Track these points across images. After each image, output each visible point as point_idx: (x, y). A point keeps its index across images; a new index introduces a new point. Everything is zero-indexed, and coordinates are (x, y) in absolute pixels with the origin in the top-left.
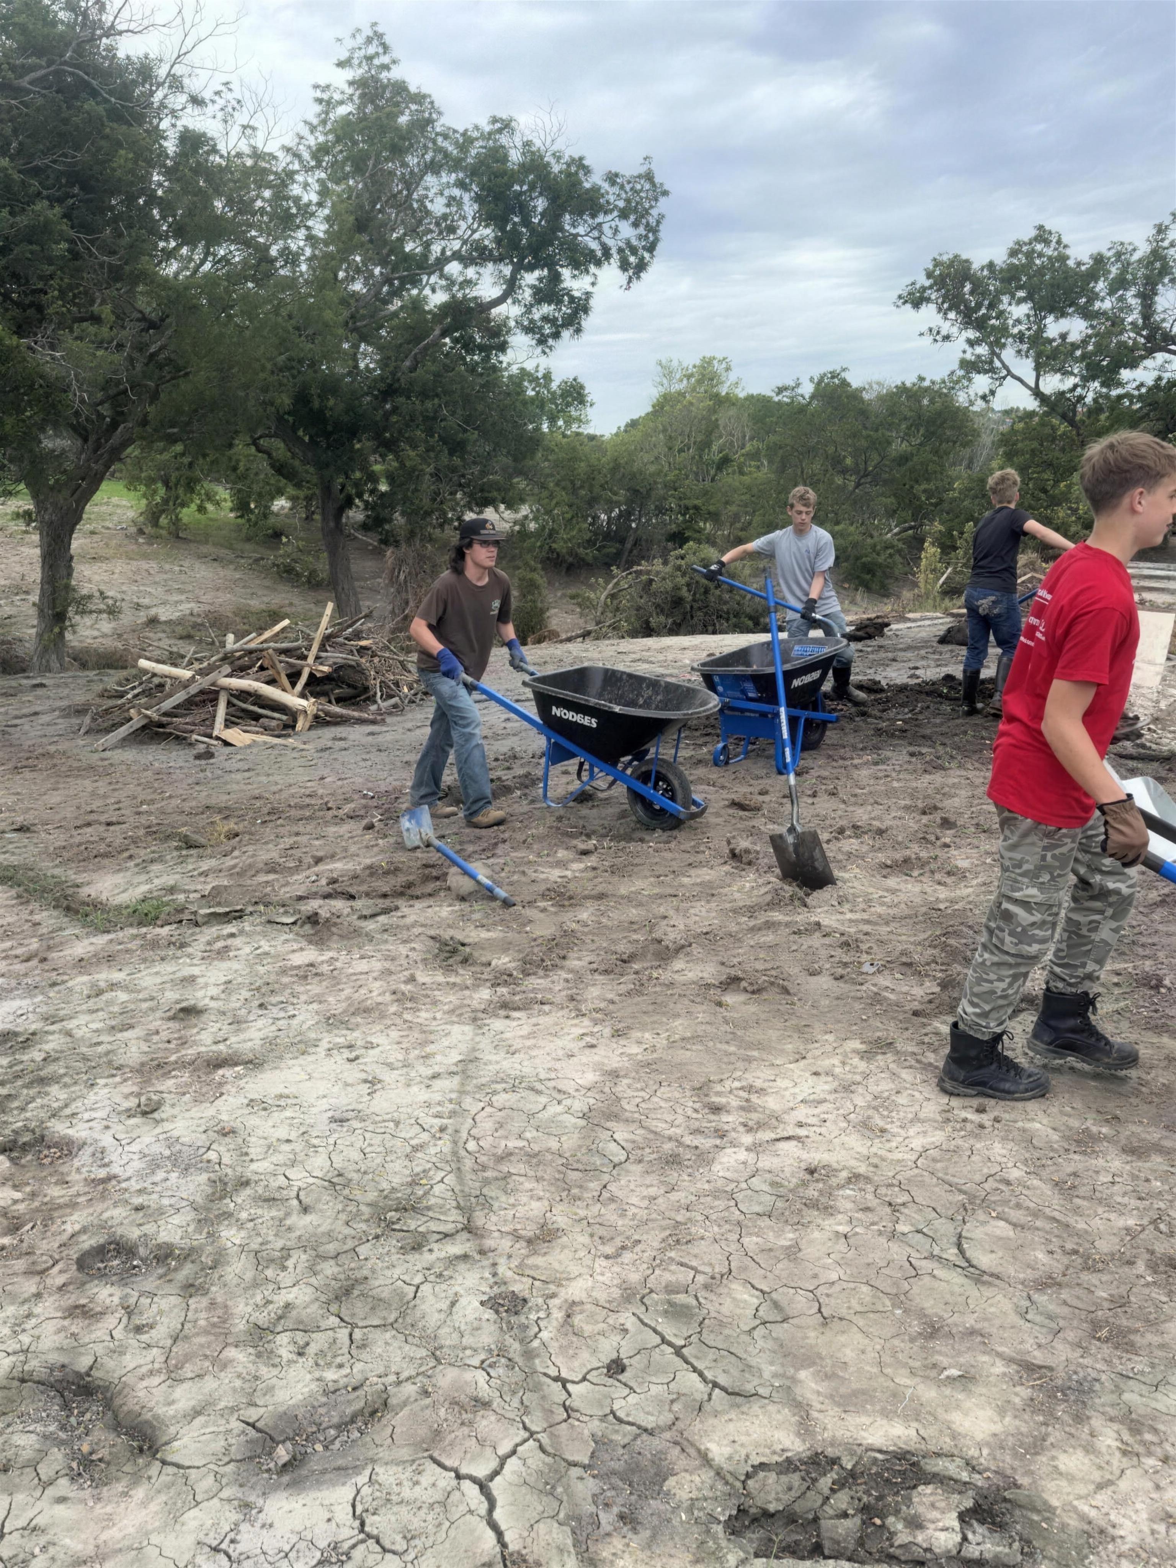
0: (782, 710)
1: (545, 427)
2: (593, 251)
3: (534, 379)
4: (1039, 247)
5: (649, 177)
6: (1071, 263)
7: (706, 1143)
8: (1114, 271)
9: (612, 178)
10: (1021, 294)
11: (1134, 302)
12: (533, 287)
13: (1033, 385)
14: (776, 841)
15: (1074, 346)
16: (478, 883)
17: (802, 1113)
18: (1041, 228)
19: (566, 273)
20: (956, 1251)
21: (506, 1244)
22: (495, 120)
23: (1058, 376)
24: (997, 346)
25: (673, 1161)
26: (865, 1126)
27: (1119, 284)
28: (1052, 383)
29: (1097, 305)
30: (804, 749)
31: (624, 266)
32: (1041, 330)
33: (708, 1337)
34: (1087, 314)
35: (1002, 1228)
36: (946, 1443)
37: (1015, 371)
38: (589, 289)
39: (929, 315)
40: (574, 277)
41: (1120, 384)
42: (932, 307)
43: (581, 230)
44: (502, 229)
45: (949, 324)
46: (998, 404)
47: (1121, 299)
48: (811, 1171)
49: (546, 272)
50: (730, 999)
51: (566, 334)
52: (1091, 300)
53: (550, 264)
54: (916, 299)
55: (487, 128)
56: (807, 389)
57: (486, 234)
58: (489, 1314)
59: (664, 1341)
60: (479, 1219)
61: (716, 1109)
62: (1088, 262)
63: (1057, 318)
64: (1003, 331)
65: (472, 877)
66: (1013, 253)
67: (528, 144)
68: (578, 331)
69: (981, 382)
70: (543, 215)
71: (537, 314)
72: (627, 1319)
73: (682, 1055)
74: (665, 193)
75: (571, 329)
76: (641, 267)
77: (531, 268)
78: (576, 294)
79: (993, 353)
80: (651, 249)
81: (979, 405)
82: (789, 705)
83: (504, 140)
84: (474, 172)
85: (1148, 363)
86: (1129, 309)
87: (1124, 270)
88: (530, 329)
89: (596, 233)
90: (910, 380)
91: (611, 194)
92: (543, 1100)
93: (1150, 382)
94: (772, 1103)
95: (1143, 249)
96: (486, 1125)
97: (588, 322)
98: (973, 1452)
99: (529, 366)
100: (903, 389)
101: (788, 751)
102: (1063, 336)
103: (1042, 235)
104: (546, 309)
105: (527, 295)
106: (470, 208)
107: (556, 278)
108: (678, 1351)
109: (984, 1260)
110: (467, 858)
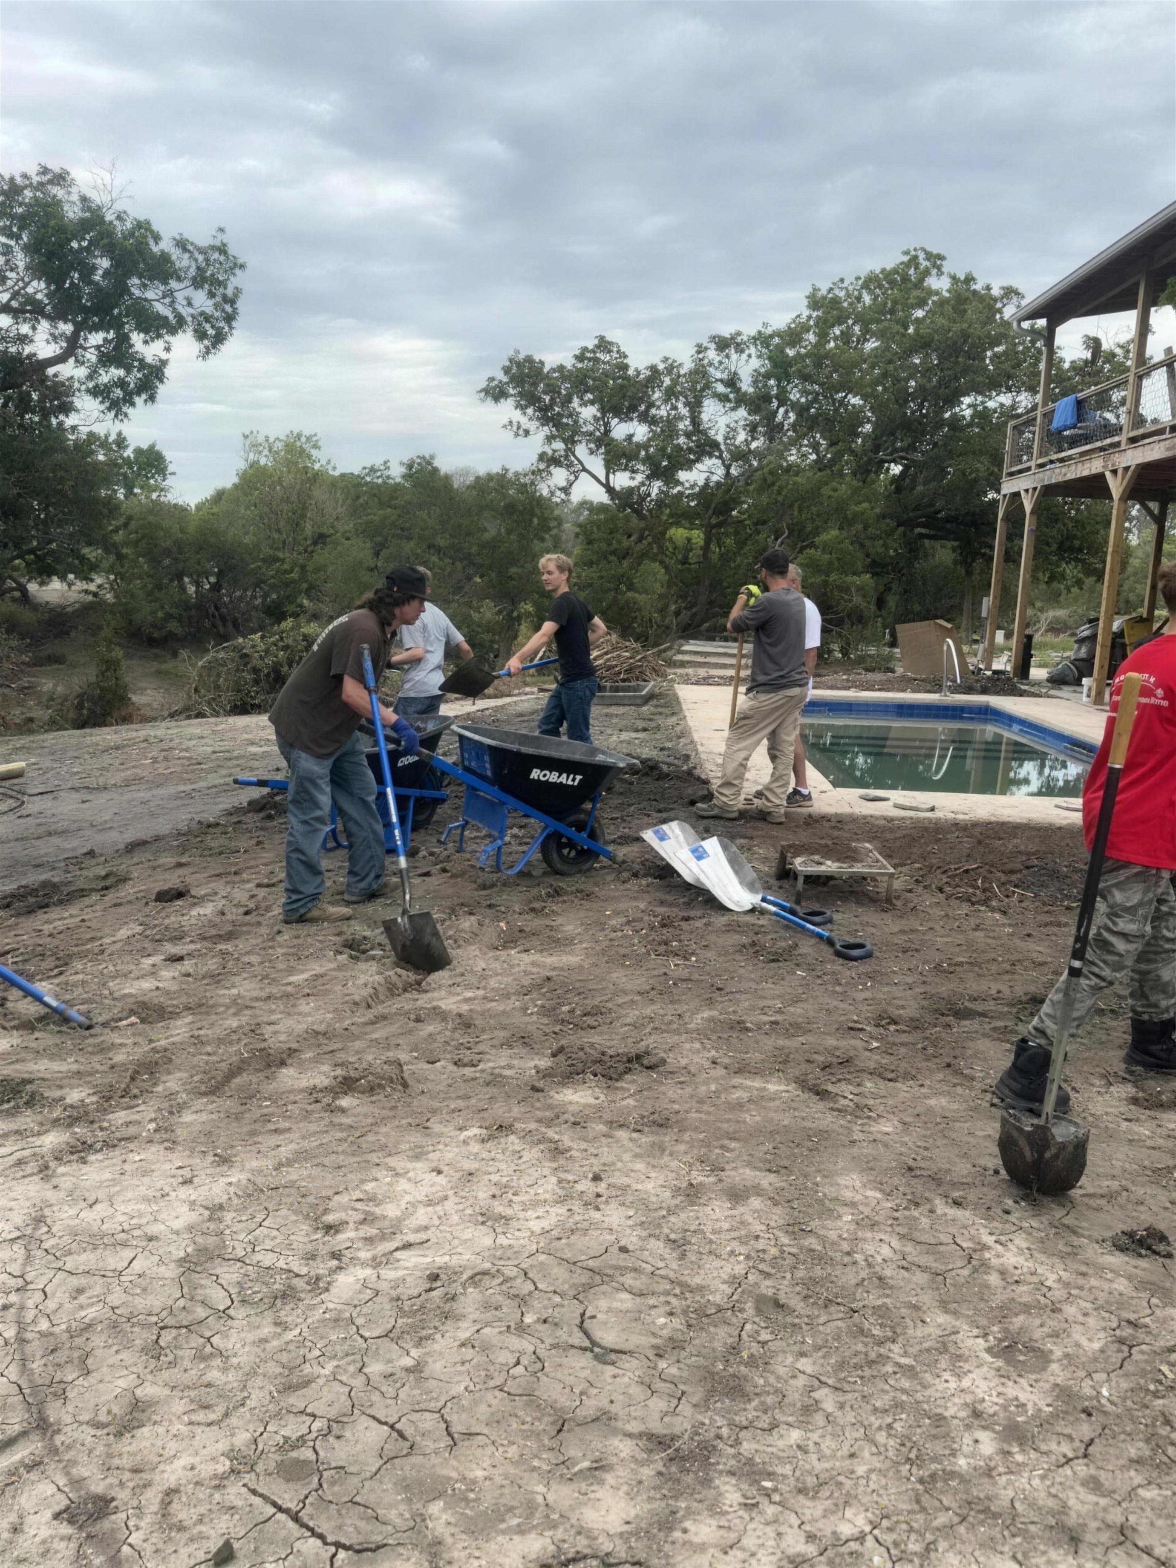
0: (389, 791)
1: (121, 494)
2: (166, 318)
3: (105, 444)
4: (601, 356)
5: (222, 249)
6: (631, 372)
7: (321, 1268)
8: (667, 381)
9: (182, 244)
10: (590, 396)
11: (684, 411)
12: (98, 347)
13: (604, 480)
14: (389, 927)
15: (639, 446)
16: (47, 1005)
17: (422, 1216)
18: (602, 338)
19: (136, 338)
20: (581, 1334)
21: (87, 1434)
22: (45, 171)
23: (627, 474)
24: (570, 442)
25: (287, 1295)
26: (486, 1218)
27: (670, 394)
28: (622, 480)
29: (653, 411)
30: (414, 830)
31: (201, 335)
32: (607, 432)
33: (329, 1492)
34: (645, 418)
35: (625, 1301)
36: (582, 1545)
37: (587, 467)
38: (164, 356)
39: (507, 410)
40: (146, 342)
41: (678, 483)
42: (511, 402)
43: (150, 295)
44: (60, 284)
45: (525, 419)
46: (577, 495)
47: (675, 408)
48: (435, 1277)
49: (111, 335)
50: (345, 1102)
51: (139, 401)
52: (651, 405)
53: (117, 325)
54: (496, 393)
55: (36, 179)
56: (397, 472)
57: (38, 288)
58: (66, 1529)
59: (280, 1509)
60: (54, 1412)
61: (331, 1229)
62: (645, 373)
63: (621, 420)
64: (576, 429)
65: (38, 999)
66: (580, 358)
67: (84, 199)
68: (152, 398)
69: (559, 476)
70: (107, 274)
71: (105, 377)
72: (235, 1493)
73: (293, 1174)
74: (242, 267)
75: (144, 396)
76: (219, 339)
77: (95, 328)
78: (149, 360)
79: (568, 450)
80: (230, 319)
81: (559, 496)
82: (396, 784)
83: (58, 192)
84: (23, 221)
85: (699, 466)
86: (680, 418)
87: (675, 382)
88: (95, 392)
89: (167, 300)
90: (496, 469)
91: (181, 260)
92: (128, 1254)
93: (701, 483)
94: (391, 1211)
95: (688, 365)
96: (59, 1296)
97: (162, 390)
98: (607, 1547)
99: (100, 429)
100: (490, 477)
101: (397, 832)
102: (630, 437)
103: (604, 345)
104: (117, 373)
105: (92, 356)
106: (21, 260)
107: (123, 340)
108: (296, 1518)
109: (608, 1337)
110: (31, 978)
